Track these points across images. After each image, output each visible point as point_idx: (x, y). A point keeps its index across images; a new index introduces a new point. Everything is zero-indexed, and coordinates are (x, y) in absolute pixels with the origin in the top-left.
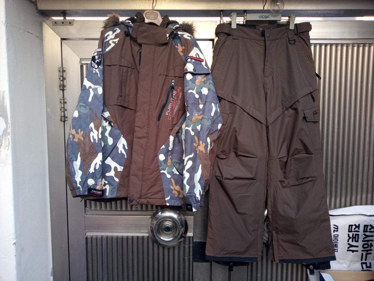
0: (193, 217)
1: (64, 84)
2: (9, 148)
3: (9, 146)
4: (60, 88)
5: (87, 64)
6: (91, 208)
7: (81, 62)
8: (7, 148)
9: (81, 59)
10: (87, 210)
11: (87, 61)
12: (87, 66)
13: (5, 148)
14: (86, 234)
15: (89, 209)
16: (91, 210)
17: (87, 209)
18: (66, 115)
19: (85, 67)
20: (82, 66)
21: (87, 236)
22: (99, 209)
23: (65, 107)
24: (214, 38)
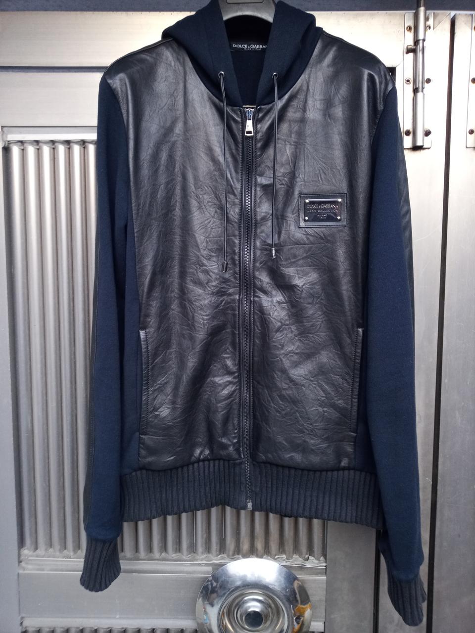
0: (324, 578)
5: (22, 142)
6: (36, 548)
7: (5, 136)
9: (4, 129)
10: (26, 555)
11: (21, 133)
12: (23, 150)
14: (21, 623)
15: (31, 553)
16: (37, 556)
17: (25, 552)
19: (15, 151)
20: (6, 150)
21: (26, 627)
22: (58, 553)
24: (394, 66)
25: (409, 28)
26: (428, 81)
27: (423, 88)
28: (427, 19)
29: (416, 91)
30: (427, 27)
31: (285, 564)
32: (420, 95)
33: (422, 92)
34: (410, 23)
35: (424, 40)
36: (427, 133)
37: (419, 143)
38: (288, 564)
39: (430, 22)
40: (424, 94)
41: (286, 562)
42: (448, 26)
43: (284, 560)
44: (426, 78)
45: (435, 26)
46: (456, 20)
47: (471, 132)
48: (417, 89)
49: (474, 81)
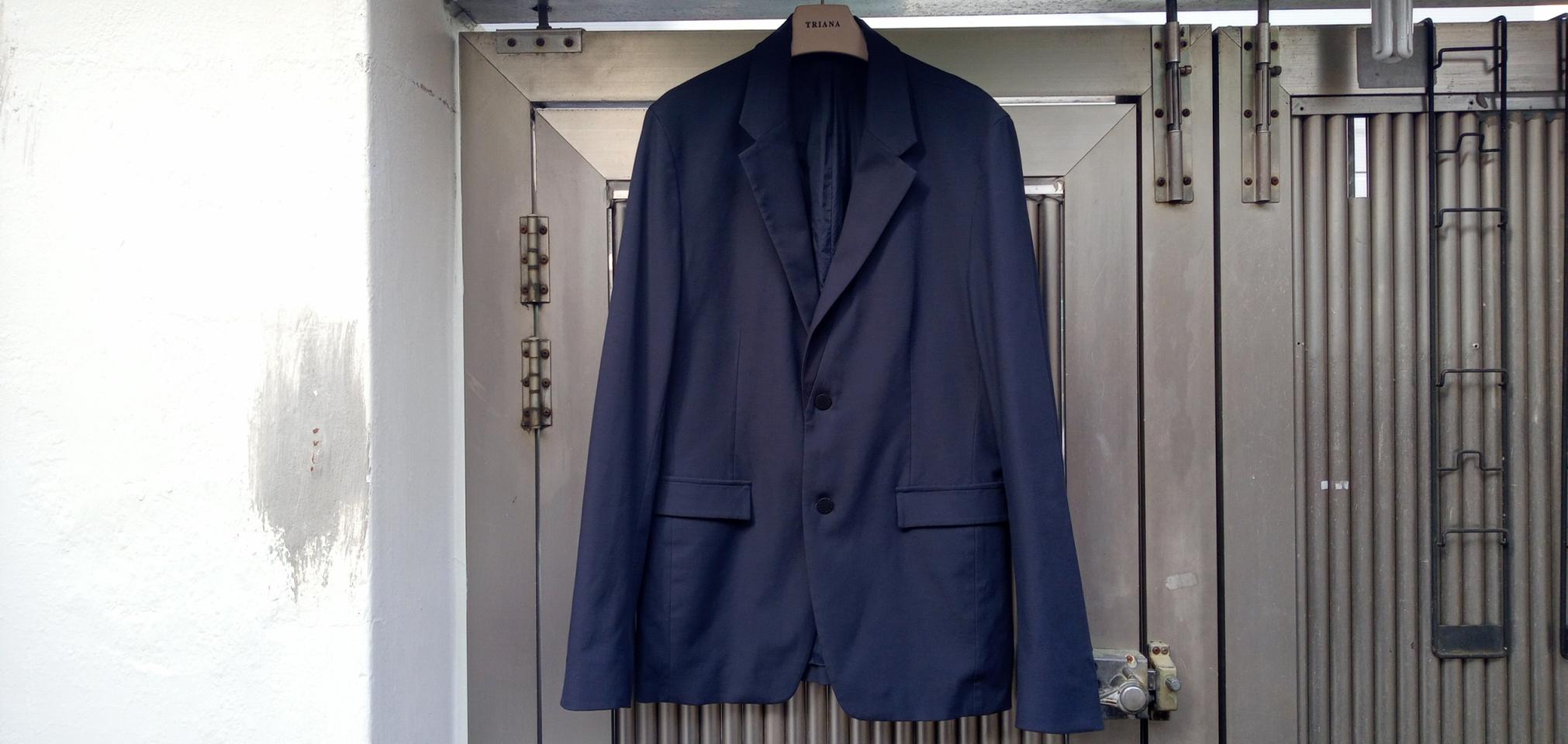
1: (542, 280)
2: (361, 549)
3: (362, 541)
4: (524, 297)
8: (355, 549)
9: (610, 183)
13: (348, 551)
18: (547, 403)
23: (543, 370)
24: (1139, 94)
25: (1158, 45)
26: (1186, 113)
27: (1180, 124)
28: (1181, 33)
29: (1169, 127)
30: (1183, 44)
32: (1175, 134)
33: (1179, 129)
34: (1156, 37)
35: (1178, 62)
36: (1187, 181)
37: (1176, 198)
39: (1186, 37)
40: (1181, 133)
42: (1209, 42)
44: (1184, 107)
45: (1192, 42)
46: (1220, 36)
47: (1249, 182)
48: (1172, 124)
49: (1248, 114)
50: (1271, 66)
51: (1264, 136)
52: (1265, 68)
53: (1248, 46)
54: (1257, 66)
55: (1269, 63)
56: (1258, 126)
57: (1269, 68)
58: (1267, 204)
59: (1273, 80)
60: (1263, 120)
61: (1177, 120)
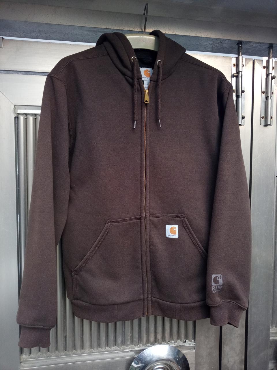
0: (194, 351)
5: (26, 114)
6: (30, 354)
7: (16, 111)
9: (15, 106)
10: (24, 359)
11: (26, 109)
15: (27, 356)
16: (31, 358)
17: (24, 356)
19: (22, 119)
20: (17, 118)
22: (44, 355)
25: (234, 65)
26: (244, 92)
27: (242, 95)
28: (243, 61)
30: (242, 65)
31: (173, 345)
32: (240, 99)
33: (241, 97)
34: (234, 62)
35: (242, 72)
36: (243, 118)
37: (240, 123)
38: (175, 346)
39: (244, 63)
40: (242, 99)
41: (174, 345)
42: (251, 65)
43: (173, 344)
44: (243, 90)
45: (246, 65)
46: (255, 63)
47: (263, 118)
48: (239, 95)
49: (263, 92)
50: (272, 75)
51: (270, 101)
52: (270, 75)
53: (264, 67)
54: (268, 75)
55: (272, 74)
56: (267, 98)
57: (271, 76)
58: (268, 126)
59: (273, 81)
60: (269, 95)
61: (240, 93)
